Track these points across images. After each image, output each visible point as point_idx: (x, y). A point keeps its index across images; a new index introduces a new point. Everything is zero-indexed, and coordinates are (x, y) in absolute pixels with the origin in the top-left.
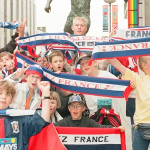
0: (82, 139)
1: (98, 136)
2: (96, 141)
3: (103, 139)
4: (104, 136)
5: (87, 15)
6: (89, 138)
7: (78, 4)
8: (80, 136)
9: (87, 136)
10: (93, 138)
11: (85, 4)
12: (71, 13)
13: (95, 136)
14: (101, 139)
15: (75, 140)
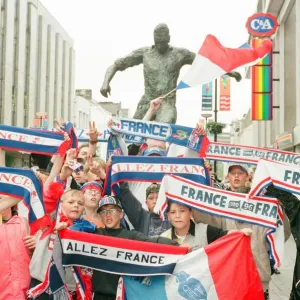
0: (128, 256)
1: (151, 254)
2: (147, 261)
3: (157, 260)
4: (158, 255)
5: (170, 103)
6: (137, 255)
7: (156, 84)
8: (126, 251)
9: (134, 253)
10: (143, 256)
11: (169, 84)
12: (144, 97)
13: (146, 254)
14: (154, 260)
15: (118, 255)
